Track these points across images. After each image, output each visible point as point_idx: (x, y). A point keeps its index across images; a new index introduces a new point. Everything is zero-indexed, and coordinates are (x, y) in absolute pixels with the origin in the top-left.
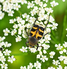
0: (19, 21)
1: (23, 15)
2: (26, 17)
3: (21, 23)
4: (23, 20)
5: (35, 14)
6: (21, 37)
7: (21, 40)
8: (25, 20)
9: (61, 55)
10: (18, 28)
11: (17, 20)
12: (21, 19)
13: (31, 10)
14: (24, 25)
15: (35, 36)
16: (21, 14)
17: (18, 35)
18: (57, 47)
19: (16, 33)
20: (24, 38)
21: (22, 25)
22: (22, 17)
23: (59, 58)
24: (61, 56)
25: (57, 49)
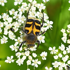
0: (5, 19)
1: (10, 11)
2: (14, 14)
3: (7, 21)
4: (10, 17)
5: (24, 11)
6: (7, 38)
7: (7, 41)
8: (13, 17)
9: (56, 60)
10: (4, 27)
11: (3, 17)
12: (8, 16)
13: (19, 7)
14: (11, 24)
15: (32, 32)
16: (7, 10)
17: (4, 36)
18: (51, 51)
19: (2, 33)
20: (11, 39)
21: (9, 23)
22: (9, 14)
23: (53, 64)
24: (56, 62)
25: (51, 53)
